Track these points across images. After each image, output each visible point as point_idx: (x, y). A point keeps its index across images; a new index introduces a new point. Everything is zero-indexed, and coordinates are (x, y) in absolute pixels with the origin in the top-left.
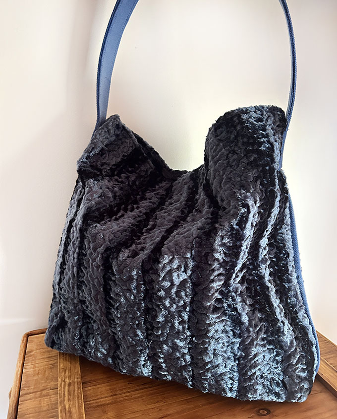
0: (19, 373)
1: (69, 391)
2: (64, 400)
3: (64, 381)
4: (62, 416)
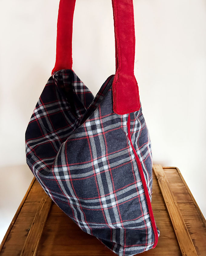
0: (29, 190)
1: (44, 206)
2: (40, 210)
3: (44, 200)
4: (36, 218)
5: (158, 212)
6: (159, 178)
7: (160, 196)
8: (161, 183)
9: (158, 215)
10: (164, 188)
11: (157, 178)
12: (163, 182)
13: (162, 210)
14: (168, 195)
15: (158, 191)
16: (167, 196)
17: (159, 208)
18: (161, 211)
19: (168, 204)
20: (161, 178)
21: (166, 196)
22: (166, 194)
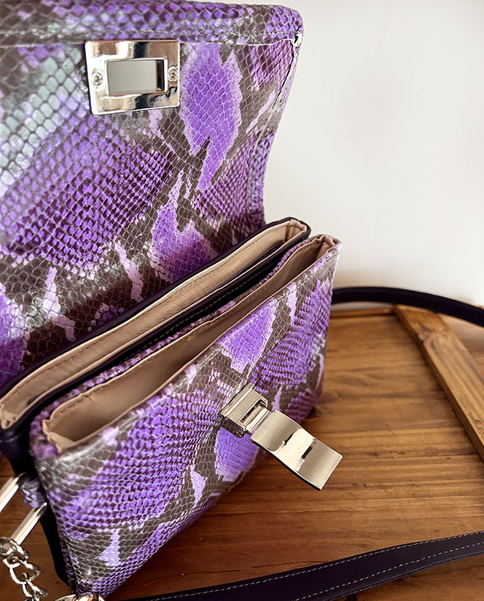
5: (442, 462)
6: (428, 337)
7: (438, 401)
8: (436, 353)
9: (444, 473)
10: (455, 370)
11: (421, 337)
12: (445, 351)
13: (458, 452)
14: (475, 392)
15: (427, 384)
16: (470, 396)
17: (444, 447)
18: (452, 457)
19: (480, 426)
20: (433, 336)
21: (465, 396)
22: (465, 389)
